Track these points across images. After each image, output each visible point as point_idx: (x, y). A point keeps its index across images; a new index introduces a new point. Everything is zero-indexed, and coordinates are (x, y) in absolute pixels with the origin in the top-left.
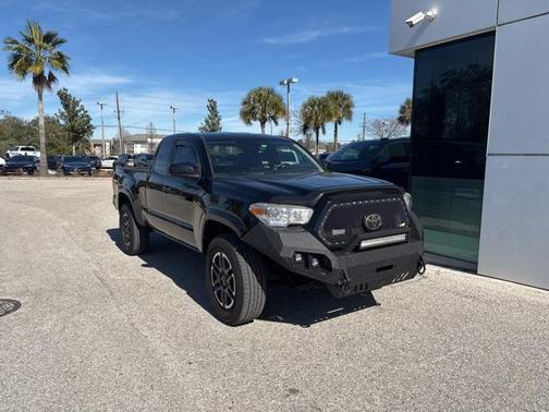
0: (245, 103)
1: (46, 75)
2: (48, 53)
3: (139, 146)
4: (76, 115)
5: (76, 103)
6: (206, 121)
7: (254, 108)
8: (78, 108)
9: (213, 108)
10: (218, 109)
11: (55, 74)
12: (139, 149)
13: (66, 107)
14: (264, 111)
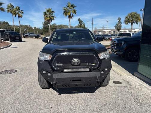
0: (126, 18)
1: (71, 15)
2: (72, 9)
3: (100, 32)
4: (82, 25)
5: (82, 22)
6: (117, 24)
7: (129, 19)
8: (82, 23)
9: (119, 20)
10: (121, 21)
11: (73, 15)
12: (100, 33)
13: (80, 23)
14: (133, 20)
